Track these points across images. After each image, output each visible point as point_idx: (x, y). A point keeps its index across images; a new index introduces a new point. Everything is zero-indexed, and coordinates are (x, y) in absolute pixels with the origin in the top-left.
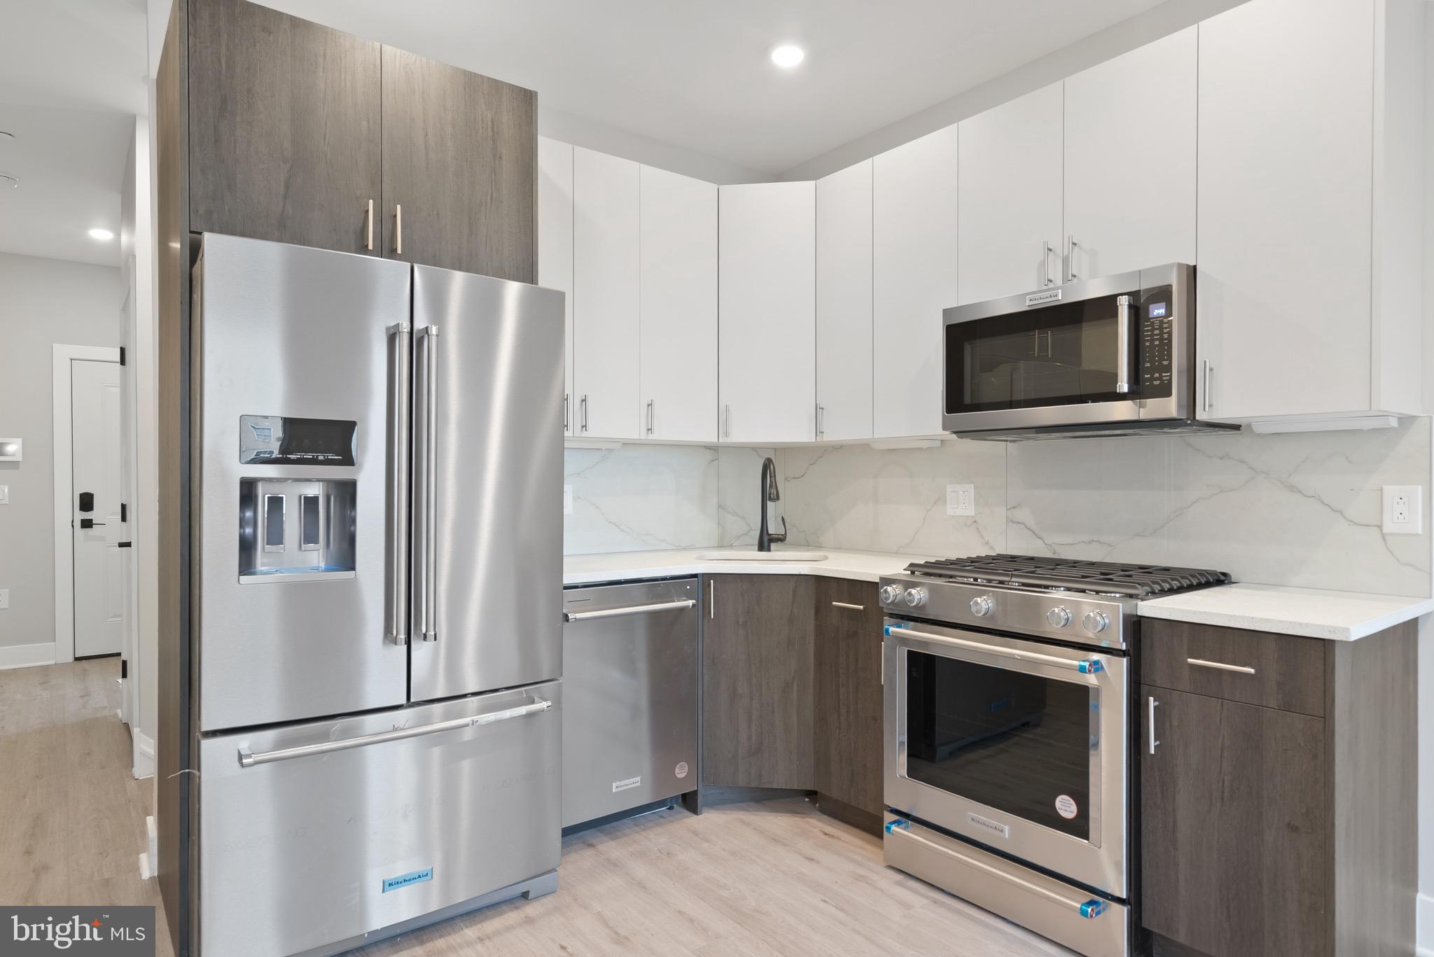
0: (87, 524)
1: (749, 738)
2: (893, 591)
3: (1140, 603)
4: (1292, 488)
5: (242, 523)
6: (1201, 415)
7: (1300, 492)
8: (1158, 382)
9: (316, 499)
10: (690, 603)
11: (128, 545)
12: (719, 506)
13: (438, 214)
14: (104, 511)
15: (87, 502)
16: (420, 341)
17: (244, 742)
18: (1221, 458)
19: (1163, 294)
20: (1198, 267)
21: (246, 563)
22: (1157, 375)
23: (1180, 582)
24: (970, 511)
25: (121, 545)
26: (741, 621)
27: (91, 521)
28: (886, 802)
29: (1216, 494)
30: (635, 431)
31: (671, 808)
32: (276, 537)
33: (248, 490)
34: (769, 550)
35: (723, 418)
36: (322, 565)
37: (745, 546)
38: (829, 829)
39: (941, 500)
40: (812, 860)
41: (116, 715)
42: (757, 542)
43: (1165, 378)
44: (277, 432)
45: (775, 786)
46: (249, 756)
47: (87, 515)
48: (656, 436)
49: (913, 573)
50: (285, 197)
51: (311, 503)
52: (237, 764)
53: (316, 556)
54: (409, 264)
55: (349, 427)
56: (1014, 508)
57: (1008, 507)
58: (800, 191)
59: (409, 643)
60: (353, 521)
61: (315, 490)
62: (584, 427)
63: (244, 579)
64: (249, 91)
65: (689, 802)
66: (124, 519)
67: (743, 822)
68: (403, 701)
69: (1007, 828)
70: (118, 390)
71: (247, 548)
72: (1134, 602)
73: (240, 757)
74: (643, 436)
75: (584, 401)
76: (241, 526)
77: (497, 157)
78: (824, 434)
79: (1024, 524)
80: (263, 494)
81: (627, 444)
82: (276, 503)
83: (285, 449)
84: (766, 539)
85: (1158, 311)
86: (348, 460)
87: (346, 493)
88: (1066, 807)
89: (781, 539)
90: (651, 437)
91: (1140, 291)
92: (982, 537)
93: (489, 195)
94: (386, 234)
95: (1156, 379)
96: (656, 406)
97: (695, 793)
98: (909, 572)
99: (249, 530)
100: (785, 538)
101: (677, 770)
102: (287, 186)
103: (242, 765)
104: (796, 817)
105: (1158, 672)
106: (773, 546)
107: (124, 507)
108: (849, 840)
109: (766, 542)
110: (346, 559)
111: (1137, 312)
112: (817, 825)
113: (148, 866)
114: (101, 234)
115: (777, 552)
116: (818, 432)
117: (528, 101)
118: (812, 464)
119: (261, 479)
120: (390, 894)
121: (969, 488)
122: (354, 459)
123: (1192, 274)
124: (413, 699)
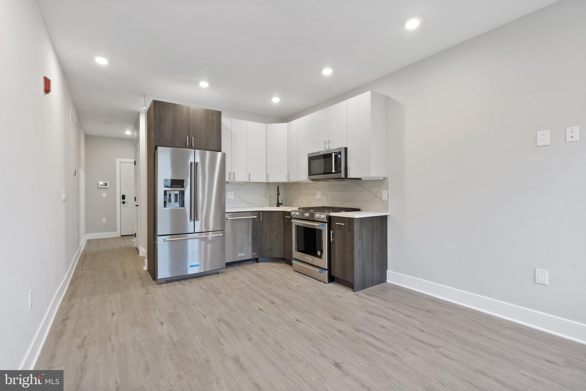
0: (124, 203)
1: (269, 246)
2: (293, 213)
3: (330, 213)
4: (370, 191)
5: (164, 198)
6: (348, 177)
9: (177, 194)
10: (256, 217)
11: (138, 206)
12: (270, 197)
13: (201, 138)
14: (129, 199)
15: (124, 197)
16: (196, 164)
17: (165, 237)
18: (360, 185)
19: (340, 153)
21: (165, 206)
22: (339, 169)
24: (320, 197)
25: (136, 206)
26: (267, 221)
27: (125, 202)
28: (293, 257)
30: (246, 180)
32: (170, 201)
33: (165, 192)
34: (279, 206)
35: (267, 176)
36: (178, 206)
38: (285, 265)
39: (315, 195)
40: (278, 269)
41: (133, 246)
42: (276, 204)
43: (341, 170)
44: (170, 181)
46: (166, 239)
47: (124, 200)
48: (251, 181)
49: (299, 210)
50: (172, 137)
51: (176, 195)
52: (163, 241)
53: (177, 205)
54: (194, 150)
55: (183, 181)
56: (328, 196)
58: (284, 125)
59: (194, 220)
60: (184, 198)
61: (177, 192)
62: (234, 179)
63: (165, 208)
64: (165, 118)
65: (256, 260)
66: (135, 200)
67: (268, 264)
68: (194, 232)
69: (311, 259)
70: (134, 169)
71: (165, 203)
72: (329, 213)
73: (164, 240)
74: (248, 181)
75: (234, 173)
76: (164, 199)
77: (213, 125)
79: (329, 200)
80: (168, 193)
81: (246, 183)
82: (170, 195)
83: (171, 185)
84: (278, 204)
85: (339, 156)
86: (183, 187)
87: (182, 193)
88: (319, 253)
89: (282, 204)
90: (250, 181)
91: (337, 152)
92: (322, 203)
94: (191, 143)
96: (251, 174)
97: (258, 258)
99: (165, 200)
101: (253, 253)
102: (172, 135)
103: (164, 241)
104: (279, 263)
105: (333, 227)
107: (135, 198)
108: (288, 267)
109: (278, 205)
110: (182, 205)
111: (336, 156)
112: (283, 265)
113: (145, 268)
114: (128, 133)
116: (288, 179)
117: (219, 114)
118: (291, 187)
119: (167, 190)
120: (191, 268)
121: (320, 192)
122: (184, 187)
123: (346, 149)
124: (195, 232)
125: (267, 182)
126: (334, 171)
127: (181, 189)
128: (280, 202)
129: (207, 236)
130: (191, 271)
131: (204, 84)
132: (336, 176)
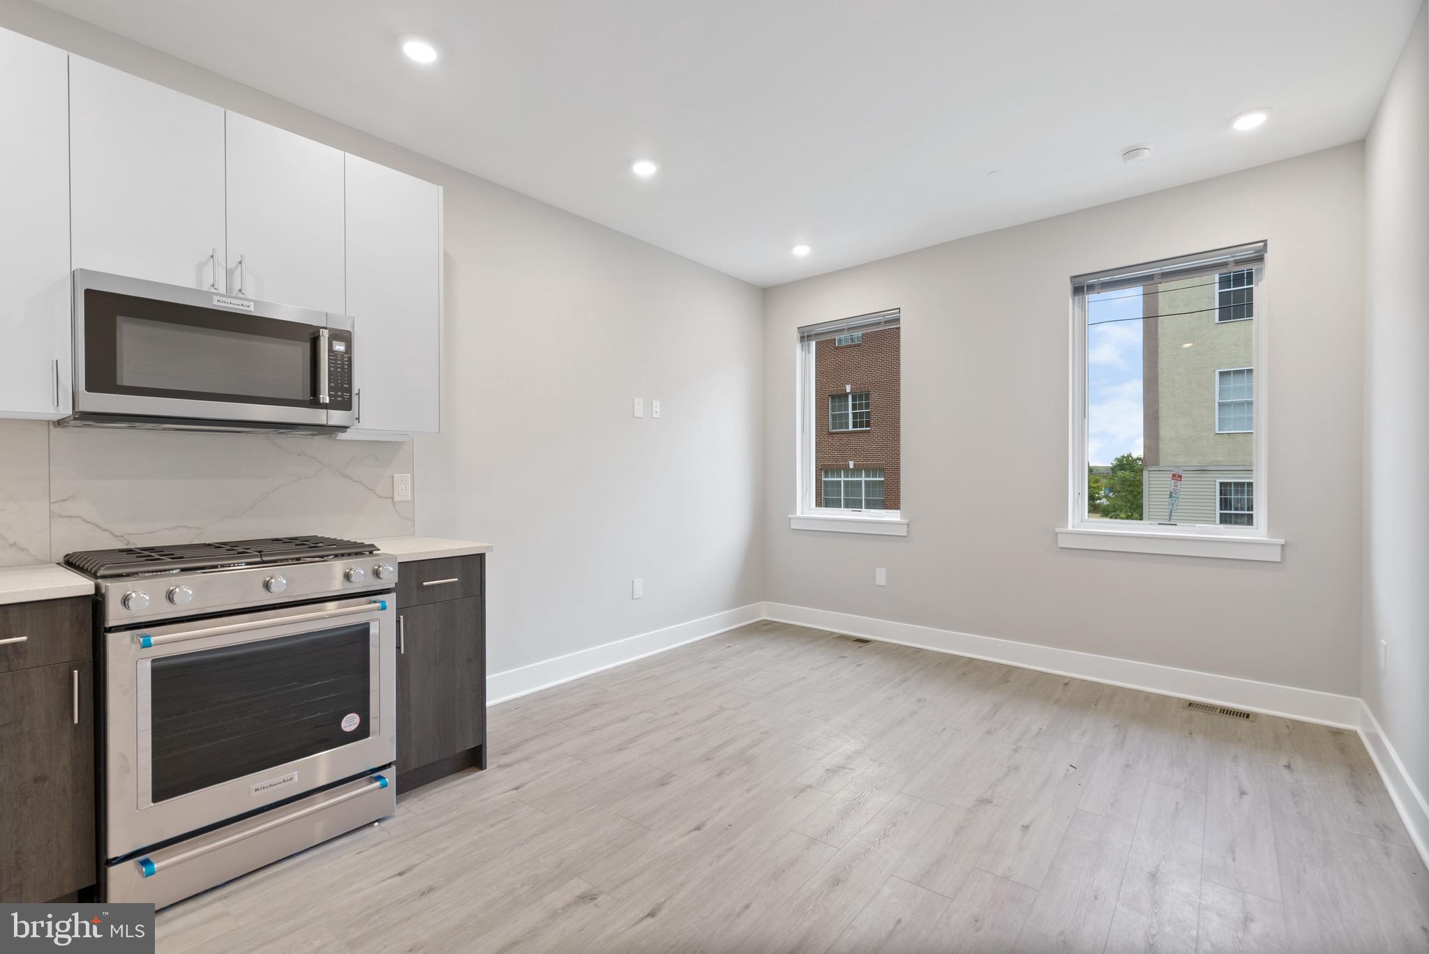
4: (346, 476)
7: (350, 478)
8: (340, 399)
18: (299, 455)
19: (344, 336)
22: (339, 393)
43: (346, 397)
69: (296, 774)
85: (338, 347)
88: (350, 722)
95: (339, 396)
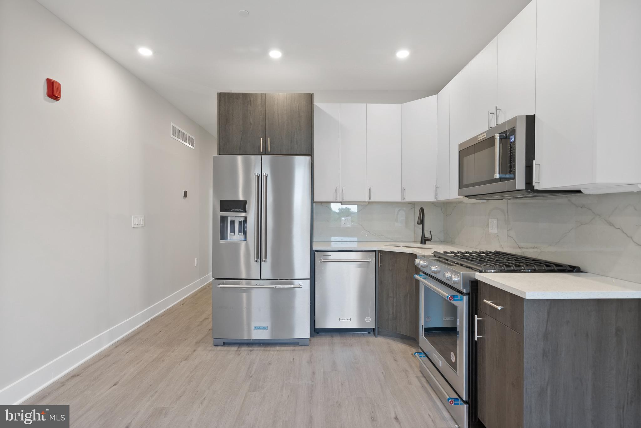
1: (393, 313)
2: (417, 261)
3: (477, 274)
4: (610, 224)
5: (221, 227)
7: (613, 226)
10: (369, 260)
12: (415, 226)
13: (281, 138)
18: (581, 207)
19: (513, 131)
20: (536, 115)
23: (504, 268)
26: (390, 269)
28: (420, 344)
29: (580, 226)
30: (363, 198)
31: (369, 333)
32: (232, 231)
34: (425, 244)
35: (403, 191)
37: (415, 242)
39: (488, 226)
42: (420, 241)
45: (401, 333)
46: (219, 285)
48: (372, 200)
50: (241, 141)
51: (240, 223)
54: (260, 156)
56: (510, 230)
57: (508, 230)
58: (432, 99)
59: (261, 262)
60: (246, 227)
61: (240, 219)
62: (343, 198)
63: (222, 242)
68: (260, 278)
69: (441, 363)
74: (367, 200)
75: (344, 189)
77: (300, 116)
78: (439, 198)
79: (512, 237)
80: (229, 220)
82: (232, 222)
84: (423, 238)
85: (512, 140)
86: (245, 211)
87: (245, 220)
88: (453, 357)
89: (429, 240)
90: (370, 200)
91: (506, 131)
92: (500, 243)
93: (297, 129)
94: (267, 146)
96: (372, 189)
97: (374, 329)
98: (433, 255)
99: (223, 229)
100: (431, 239)
101: (366, 319)
102: (241, 138)
104: (409, 347)
105: (481, 306)
106: (427, 242)
109: (423, 240)
111: (505, 141)
115: (428, 245)
116: (436, 197)
117: (310, 97)
118: (453, 209)
119: (229, 216)
120: (256, 330)
121: (496, 220)
122: (247, 211)
123: (531, 120)
124: (262, 278)
125: (402, 201)
126: (497, 176)
127: (243, 214)
128: (427, 235)
129: (276, 286)
130: (257, 335)
131: (275, 54)
132: (504, 186)
